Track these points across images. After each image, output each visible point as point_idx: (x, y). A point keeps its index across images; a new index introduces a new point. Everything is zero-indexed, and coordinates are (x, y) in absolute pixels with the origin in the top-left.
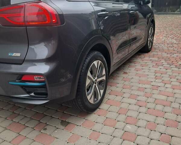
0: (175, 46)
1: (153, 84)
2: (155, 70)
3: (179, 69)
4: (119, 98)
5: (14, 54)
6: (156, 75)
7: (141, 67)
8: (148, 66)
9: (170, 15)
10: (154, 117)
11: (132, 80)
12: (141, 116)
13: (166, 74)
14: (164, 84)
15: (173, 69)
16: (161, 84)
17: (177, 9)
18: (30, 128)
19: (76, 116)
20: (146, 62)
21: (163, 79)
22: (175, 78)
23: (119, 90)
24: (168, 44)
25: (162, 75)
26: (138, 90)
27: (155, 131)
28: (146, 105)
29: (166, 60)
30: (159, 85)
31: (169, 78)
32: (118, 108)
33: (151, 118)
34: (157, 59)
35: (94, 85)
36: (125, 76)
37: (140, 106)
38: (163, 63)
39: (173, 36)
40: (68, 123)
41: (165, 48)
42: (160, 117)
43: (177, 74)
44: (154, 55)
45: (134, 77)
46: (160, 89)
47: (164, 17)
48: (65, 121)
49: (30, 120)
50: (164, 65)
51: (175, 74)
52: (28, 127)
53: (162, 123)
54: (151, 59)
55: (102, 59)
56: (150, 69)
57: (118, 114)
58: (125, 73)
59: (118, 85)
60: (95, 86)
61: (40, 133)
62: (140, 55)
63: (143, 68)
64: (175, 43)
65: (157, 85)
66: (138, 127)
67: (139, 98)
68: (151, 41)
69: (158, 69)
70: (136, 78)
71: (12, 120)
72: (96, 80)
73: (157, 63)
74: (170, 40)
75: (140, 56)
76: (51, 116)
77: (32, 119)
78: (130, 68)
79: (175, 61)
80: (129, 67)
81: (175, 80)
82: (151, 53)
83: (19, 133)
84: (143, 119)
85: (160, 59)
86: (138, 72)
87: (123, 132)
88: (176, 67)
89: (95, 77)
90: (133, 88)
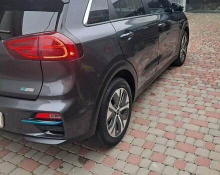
0: (213, 56)
1: (184, 109)
2: (188, 90)
3: (216, 89)
4: (144, 128)
5: (27, 90)
6: (189, 97)
7: (171, 87)
8: (180, 85)
9: (209, 14)
10: (184, 153)
11: (160, 104)
12: (169, 151)
13: (200, 96)
14: (197, 110)
15: (208, 89)
16: (193, 109)
17: (217, 7)
18: (45, 166)
19: (96, 150)
20: (178, 79)
21: (196, 103)
22: (209, 102)
23: (144, 117)
24: (204, 54)
25: (196, 98)
26: (167, 117)
27: (184, 170)
28: (175, 137)
29: (202, 77)
30: (191, 111)
31: (204, 102)
32: (143, 141)
33: (180, 155)
34: (190, 75)
35: (117, 115)
36: (152, 98)
37: (169, 139)
38: (197, 82)
39: (211, 42)
40: (87, 160)
41: (201, 60)
42: (191, 153)
43: (213, 97)
44: (187, 69)
45: (163, 100)
46: (191, 116)
47: (202, 17)
48: (84, 157)
49: (44, 156)
50: (198, 84)
51: (210, 97)
52: (42, 164)
53: (192, 161)
54: (183, 75)
55: (126, 85)
56: (182, 89)
57: (143, 149)
58: (153, 94)
59: (144, 111)
60: (117, 117)
61: (56, 172)
62: (171, 69)
63: (174, 87)
64: (213, 53)
65: (188, 111)
66: (166, 165)
67: (168, 128)
68: (184, 52)
69: (191, 90)
70: (165, 102)
71: (24, 156)
72: (118, 110)
73: (189, 80)
74: (208, 49)
75: (171, 71)
76: (68, 151)
77: (47, 154)
78: (158, 88)
79: (212, 78)
80: (157, 86)
81: (210, 104)
82: (183, 67)
83: (32, 172)
84: (171, 155)
85: (194, 76)
86: (167, 93)
87: (148, 171)
88: (212, 87)
89: (117, 106)
90: (161, 115)
